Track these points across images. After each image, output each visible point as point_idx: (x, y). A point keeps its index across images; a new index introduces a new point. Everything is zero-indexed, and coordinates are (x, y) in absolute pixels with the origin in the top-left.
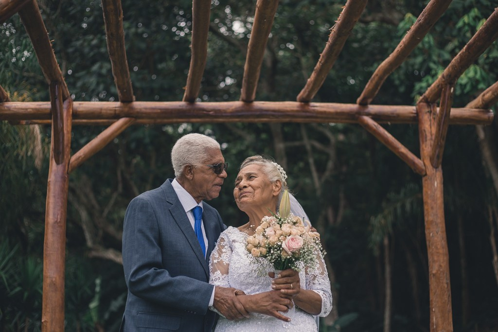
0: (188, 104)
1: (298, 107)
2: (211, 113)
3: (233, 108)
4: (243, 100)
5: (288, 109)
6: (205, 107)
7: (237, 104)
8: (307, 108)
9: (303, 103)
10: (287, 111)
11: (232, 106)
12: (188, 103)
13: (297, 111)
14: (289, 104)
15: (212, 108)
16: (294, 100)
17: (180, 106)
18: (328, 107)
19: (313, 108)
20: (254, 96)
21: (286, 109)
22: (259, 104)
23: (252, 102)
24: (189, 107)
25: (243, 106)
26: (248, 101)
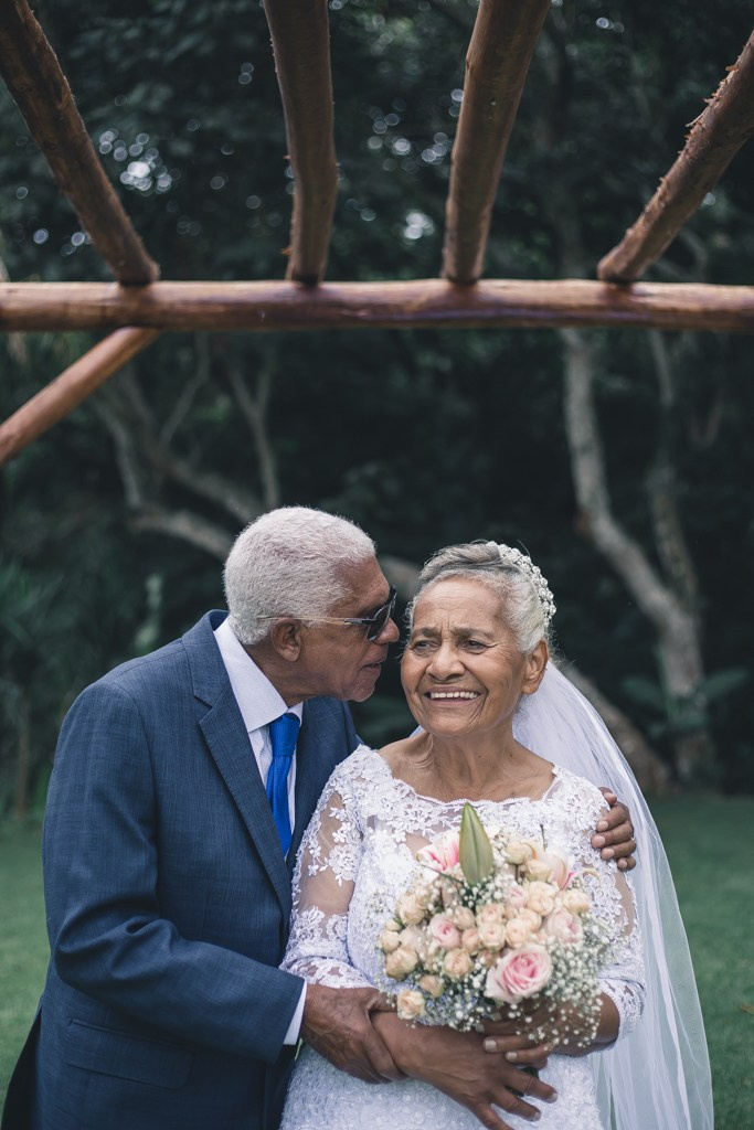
0: (301, 289)
1: (600, 297)
2: (362, 314)
3: (423, 299)
4: (450, 278)
5: (573, 302)
6: (346, 298)
7: (435, 287)
8: (624, 299)
9: (613, 287)
10: (570, 308)
11: (417, 295)
12: (299, 285)
13: (598, 308)
14: (576, 289)
15: (363, 300)
16: (592, 276)
17: (277, 295)
18: (683, 297)
19: (641, 300)
20: (478, 268)
21: (566, 302)
22: (494, 288)
23: (473, 282)
24: (302, 298)
25: (449, 295)
26: (463, 282)
